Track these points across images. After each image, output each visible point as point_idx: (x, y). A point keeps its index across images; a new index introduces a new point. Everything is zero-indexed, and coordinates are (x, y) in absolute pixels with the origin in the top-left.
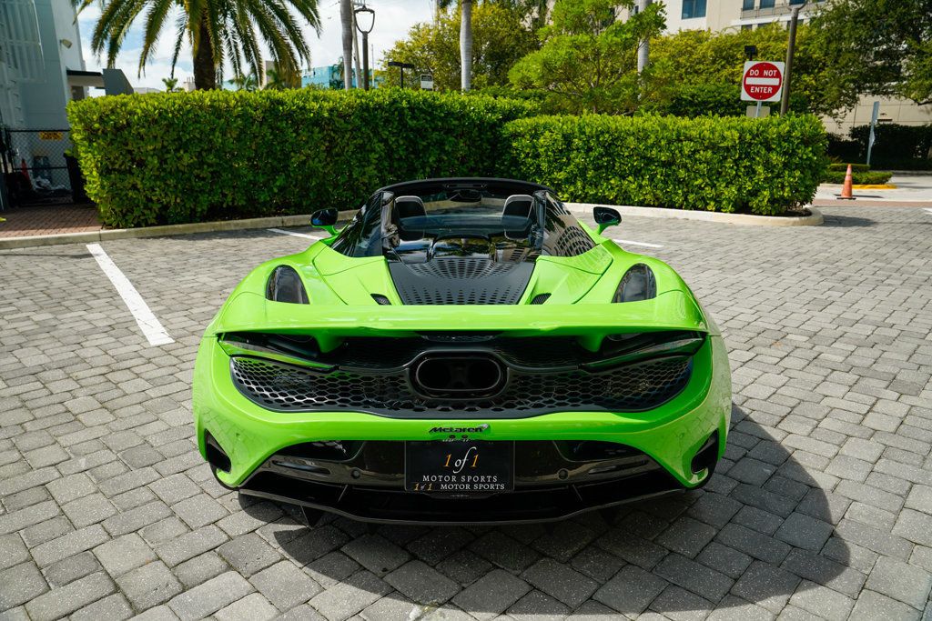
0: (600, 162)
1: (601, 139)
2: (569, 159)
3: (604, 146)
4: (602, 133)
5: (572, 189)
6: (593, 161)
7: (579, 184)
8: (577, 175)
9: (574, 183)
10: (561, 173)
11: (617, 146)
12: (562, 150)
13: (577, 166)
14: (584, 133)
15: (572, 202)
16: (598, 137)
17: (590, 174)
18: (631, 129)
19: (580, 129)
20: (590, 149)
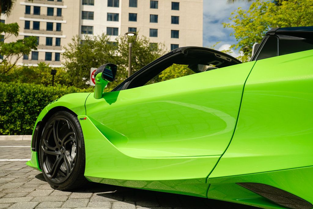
0: (35, 109)
1: (36, 96)
2: (11, 108)
3: (37, 100)
4: (37, 93)
5: (12, 126)
6: (30, 108)
7: (18, 123)
8: (16, 117)
9: (14, 123)
10: (5, 116)
11: (46, 101)
12: (6, 102)
13: (17, 112)
14: (23, 92)
15: (11, 135)
16: (34, 95)
17: (28, 117)
18: (55, 91)
19: (21, 90)
20: (28, 102)
